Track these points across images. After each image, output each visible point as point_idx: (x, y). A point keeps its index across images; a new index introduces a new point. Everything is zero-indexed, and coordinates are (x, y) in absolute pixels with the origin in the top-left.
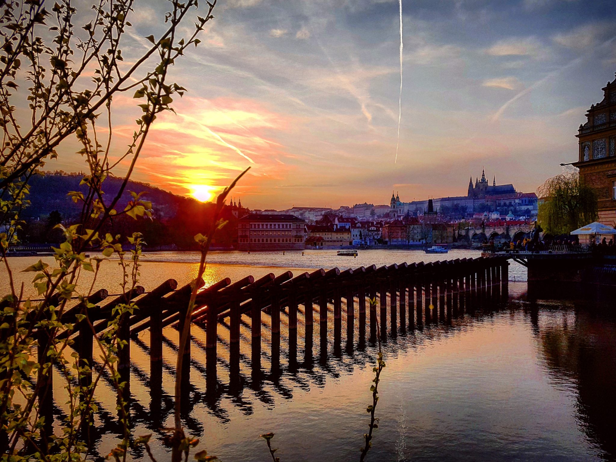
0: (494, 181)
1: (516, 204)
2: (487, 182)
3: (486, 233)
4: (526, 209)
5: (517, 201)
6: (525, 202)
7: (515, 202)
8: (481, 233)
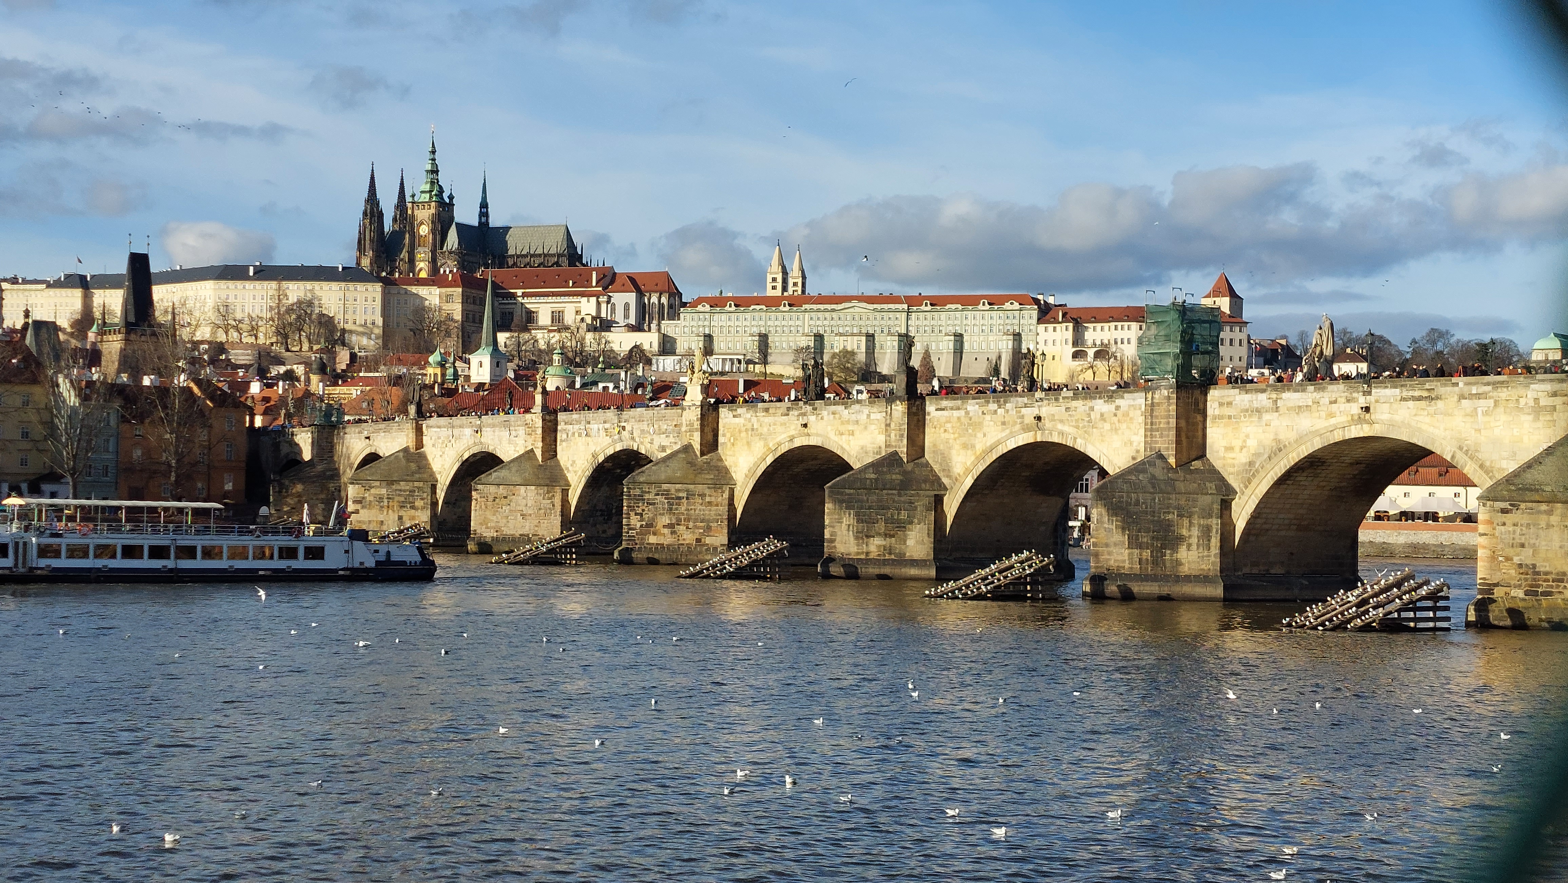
0: (484, 205)
1: (582, 320)
2: (451, 205)
3: (430, 449)
4: (627, 347)
5: (588, 306)
6: (626, 316)
7: (578, 312)
8: (406, 450)
